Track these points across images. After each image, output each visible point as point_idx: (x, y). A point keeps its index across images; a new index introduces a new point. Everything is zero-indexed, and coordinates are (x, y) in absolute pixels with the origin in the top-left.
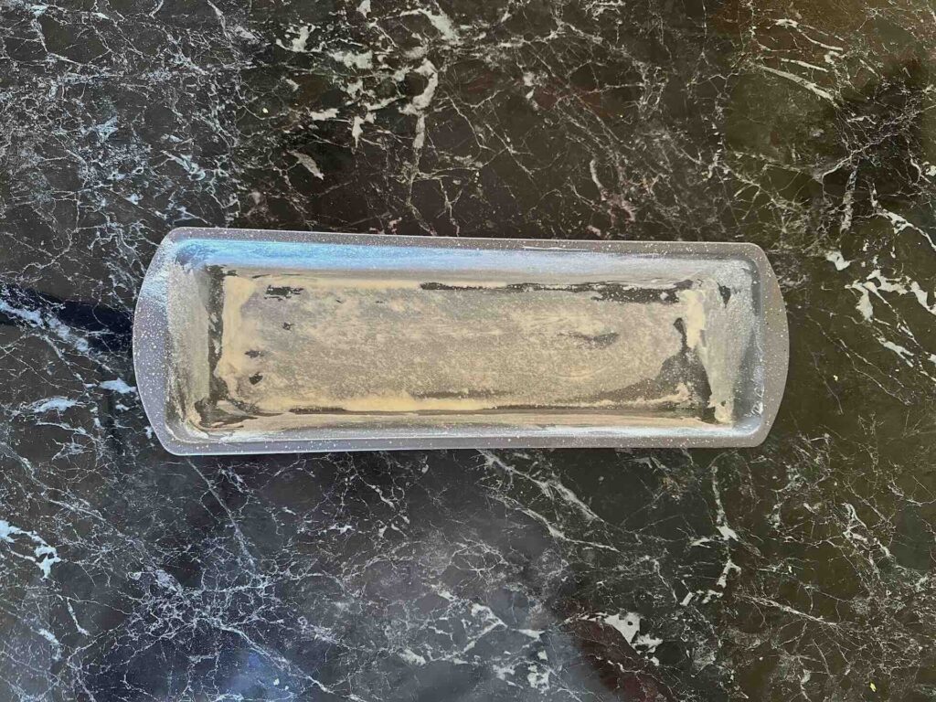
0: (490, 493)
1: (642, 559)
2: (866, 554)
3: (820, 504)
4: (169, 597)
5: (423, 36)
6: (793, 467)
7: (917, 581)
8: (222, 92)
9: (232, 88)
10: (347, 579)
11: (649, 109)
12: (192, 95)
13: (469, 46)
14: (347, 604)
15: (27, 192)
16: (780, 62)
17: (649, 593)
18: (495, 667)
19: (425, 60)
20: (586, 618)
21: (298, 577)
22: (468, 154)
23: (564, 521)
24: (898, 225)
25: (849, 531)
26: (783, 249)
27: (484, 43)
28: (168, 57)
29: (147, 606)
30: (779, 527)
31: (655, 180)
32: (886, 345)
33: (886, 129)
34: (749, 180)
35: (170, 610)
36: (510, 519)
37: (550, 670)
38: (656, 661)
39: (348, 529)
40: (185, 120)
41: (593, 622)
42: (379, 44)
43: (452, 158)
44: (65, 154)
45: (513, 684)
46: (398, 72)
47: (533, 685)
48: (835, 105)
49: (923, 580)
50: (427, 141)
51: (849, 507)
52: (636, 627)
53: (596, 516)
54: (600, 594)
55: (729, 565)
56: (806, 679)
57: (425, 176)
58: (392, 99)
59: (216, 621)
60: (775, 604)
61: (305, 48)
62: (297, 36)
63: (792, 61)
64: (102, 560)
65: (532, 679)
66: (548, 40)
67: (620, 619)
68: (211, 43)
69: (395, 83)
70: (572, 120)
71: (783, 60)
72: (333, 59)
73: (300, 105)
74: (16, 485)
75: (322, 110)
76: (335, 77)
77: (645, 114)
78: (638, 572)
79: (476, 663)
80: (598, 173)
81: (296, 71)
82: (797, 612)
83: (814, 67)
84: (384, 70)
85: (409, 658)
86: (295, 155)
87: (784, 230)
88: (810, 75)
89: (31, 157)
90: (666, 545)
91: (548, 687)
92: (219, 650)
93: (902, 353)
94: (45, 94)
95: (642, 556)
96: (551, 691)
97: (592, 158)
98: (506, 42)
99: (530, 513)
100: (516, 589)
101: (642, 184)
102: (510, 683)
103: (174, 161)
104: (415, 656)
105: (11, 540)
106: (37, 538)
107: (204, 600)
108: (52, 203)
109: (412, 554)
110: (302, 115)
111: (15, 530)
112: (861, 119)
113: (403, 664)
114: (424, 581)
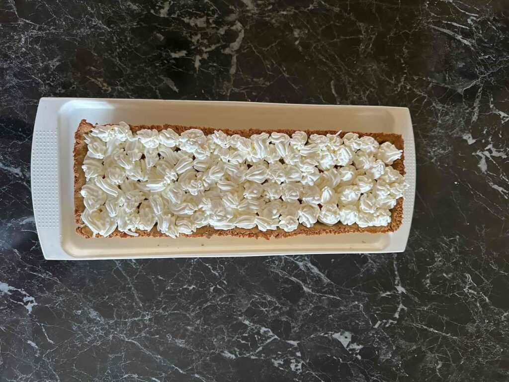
0: (271, 267)
1: (354, 304)
2: (476, 300)
3: (452, 274)
4: (97, 323)
5: (235, 7)
6: (438, 254)
7: (502, 315)
8: (120, 41)
9: (126, 39)
10: (192, 314)
11: (365, 51)
12: (103, 43)
13: (261, 14)
14: (193, 327)
15: (11, 100)
16: (442, 23)
17: (357, 321)
18: (273, 360)
19: (237, 22)
20: (322, 334)
21: (167, 313)
22: (261, 77)
23: (312, 283)
24: (504, 119)
25: (467, 288)
26: (439, 132)
27: (272, 12)
28: (88, 20)
29: (85, 328)
30: (429, 286)
31: (368, 92)
32: (493, 187)
33: (501, 63)
34: (421, 92)
35: (97, 330)
36: (282, 282)
37: (302, 362)
38: (359, 357)
39: (193, 288)
40: (99, 58)
41: (326, 337)
42: (210, 12)
43: (252, 79)
44: (32, 78)
45: (282, 369)
46: (221, 29)
47: (293, 370)
48: (472, 49)
49: (505, 314)
50: (237, 70)
51: (468, 275)
52: (349, 340)
53: (329, 280)
54: (330, 322)
55: (401, 306)
56: (439, 366)
57: (237, 90)
58: (218, 45)
59: (122, 336)
60: (425, 327)
61: (168, 15)
62: (163, 8)
63: (449, 23)
64: (60, 304)
65: (293, 367)
66: (308, 10)
67: (341, 335)
68: (113, 12)
69: (219, 35)
70: (321, 57)
71: (443, 22)
72: (184, 21)
73: (165, 49)
74: (11, 264)
75: (177, 52)
76: (185, 32)
77: (363, 54)
78: (351, 310)
79: (263, 358)
80: (335, 88)
81: (162, 29)
82: (437, 332)
83: (461, 26)
84: (213, 28)
85: (226, 355)
86: (162, 78)
87: (440, 122)
88: (459, 31)
89: (12, 80)
90: (367, 296)
91: (301, 371)
92: (124, 351)
93: (502, 191)
94: (18, 43)
95: (353, 302)
96: (303, 372)
97: (332, 80)
98: (284, 11)
99: (293, 279)
100: (284, 319)
101: (360, 95)
102: (281, 368)
103: (93, 82)
104: (230, 355)
105: (10, 294)
106: (24, 293)
107: (116, 325)
108: (25, 107)
109: (228, 301)
110: (166, 54)
111: (12, 288)
112: (487, 57)
113: (224, 359)
114: (235, 315)
